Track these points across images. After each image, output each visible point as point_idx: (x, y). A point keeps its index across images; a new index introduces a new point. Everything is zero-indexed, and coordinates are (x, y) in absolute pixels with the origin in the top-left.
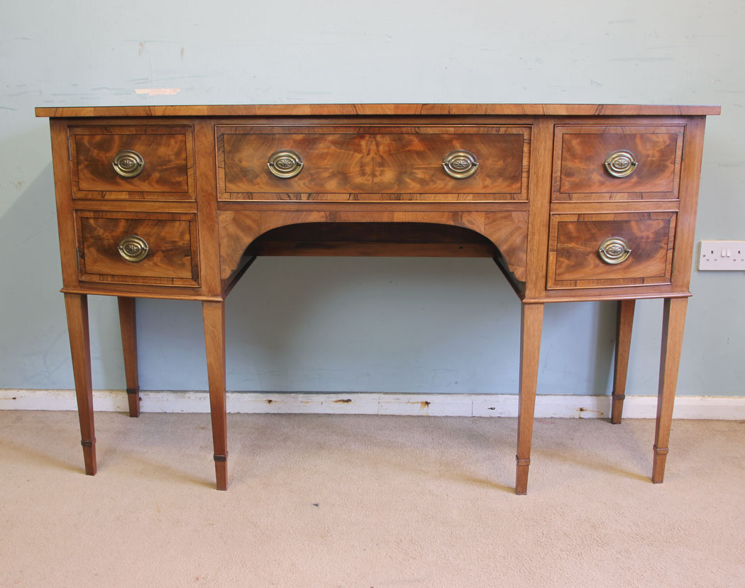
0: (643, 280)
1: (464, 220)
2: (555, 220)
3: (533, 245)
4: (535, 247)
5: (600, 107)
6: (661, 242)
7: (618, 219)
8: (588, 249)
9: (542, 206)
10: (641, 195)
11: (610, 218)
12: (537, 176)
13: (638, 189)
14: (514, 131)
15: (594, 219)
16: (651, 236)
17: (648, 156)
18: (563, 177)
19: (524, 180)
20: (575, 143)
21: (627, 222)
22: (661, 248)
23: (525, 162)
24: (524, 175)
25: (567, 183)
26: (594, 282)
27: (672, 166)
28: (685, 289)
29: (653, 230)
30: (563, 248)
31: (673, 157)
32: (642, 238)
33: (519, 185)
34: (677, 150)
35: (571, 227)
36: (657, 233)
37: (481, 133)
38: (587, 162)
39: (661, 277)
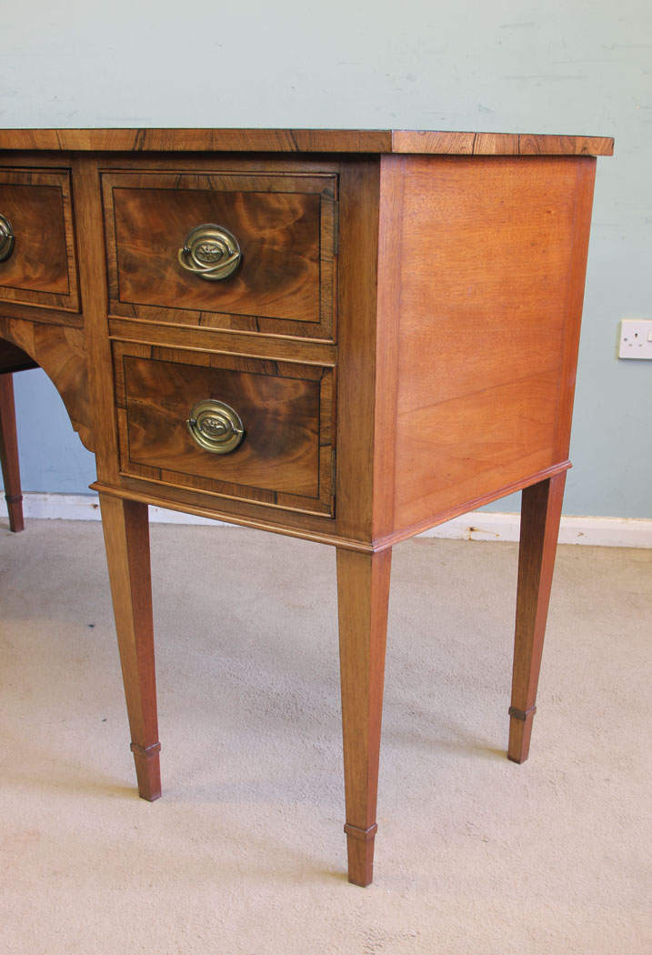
0: (274, 496)
1: (12, 331)
2: (120, 351)
3: (96, 392)
4: (98, 394)
5: (141, 134)
6: (305, 427)
7: (218, 364)
8: (174, 415)
9: (98, 322)
10: (257, 322)
11: (205, 362)
12: (87, 266)
13: (250, 309)
14: (50, 179)
15: (176, 360)
16: (284, 410)
17: (263, 241)
18: (121, 271)
19: (72, 271)
20: (133, 207)
21: (236, 373)
22: (307, 438)
23: (70, 241)
24: (71, 262)
25: (128, 285)
26: (188, 480)
27: (315, 265)
28: (362, 535)
29: (286, 400)
30: (135, 406)
31: (315, 246)
32: (266, 411)
33: (65, 281)
34: (323, 232)
35: (142, 367)
36: (294, 406)
37: (11, 181)
38: (155, 246)
39: (312, 498)
